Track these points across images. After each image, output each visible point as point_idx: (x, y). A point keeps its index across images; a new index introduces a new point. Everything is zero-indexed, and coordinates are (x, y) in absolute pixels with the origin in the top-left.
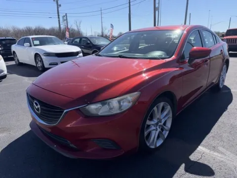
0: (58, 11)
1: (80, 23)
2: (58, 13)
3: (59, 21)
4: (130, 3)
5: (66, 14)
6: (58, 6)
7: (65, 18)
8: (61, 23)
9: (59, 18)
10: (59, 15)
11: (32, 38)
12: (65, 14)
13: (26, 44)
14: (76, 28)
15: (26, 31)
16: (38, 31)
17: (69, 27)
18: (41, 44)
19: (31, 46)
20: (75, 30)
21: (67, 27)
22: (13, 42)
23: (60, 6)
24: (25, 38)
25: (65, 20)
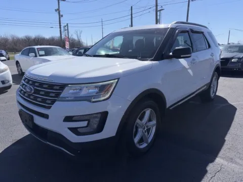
0: (60, 21)
1: (81, 33)
2: (60, 23)
4: (132, 15)
5: (67, 24)
6: (60, 16)
7: (66, 28)
9: (60, 28)
10: (60, 25)
12: (66, 24)
14: (75, 37)
16: (39, 41)
17: (70, 37)
19: (36, 56)
20: (75, 40)
21: (68, 38)
23: (62, 16)
24: (30, 48)
25: (66, 30)
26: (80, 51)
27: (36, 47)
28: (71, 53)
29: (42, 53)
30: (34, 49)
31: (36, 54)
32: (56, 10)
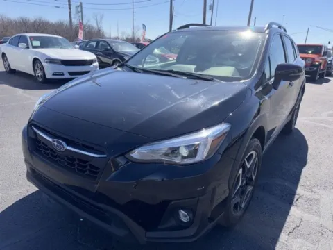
1: (101, 18)
2: (69, 1)
3: (70, 13)
5: (81, 3)
7: (79, 9)
8: (72, 16)
9: (70, 8)
10: (70, 5)
11: (30, 37)
12: (79, 4)
13: (20, 45)
15: (20, 23)
16: (39, 26)
17: (85, 23)
18: (42, 46)
19: (28, 48)
20: (93, 28)
21: (82, 24)
24: (20, 36)
25: (79, 12)
26: (92, 43)
27: (28, 35)
28: (77, 46)
29: (37, 43)
30: (25, 37)
31: (28, 45)
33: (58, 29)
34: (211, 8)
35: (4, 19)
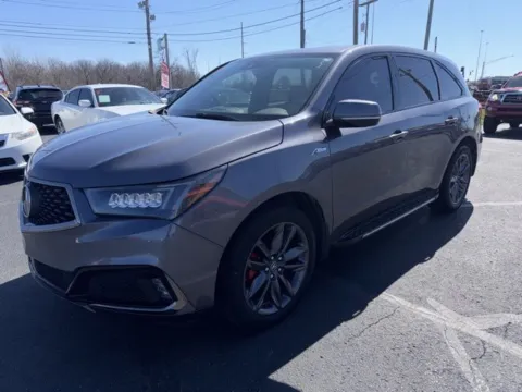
0: (148, 29)
1: (195, 54)
2: (149, 34)
3: (150, 50)
4: (302, 13)
5: (166, 35)
6: (150, 18)
7: (163, 43)
8: (154, 54)
9: (150, 43)
10: (149, 38)
11: (96, 90)
12: (162, 36)
13: (82, 102)
14: (184, 64)
15: (78, 69)
16: (105, 73)
17: (171, 63)
18: (113, 102)
19: (92, 106)
20: (183, 70)
21: (168, 65)
22: (54, 95)
23: (153, 18)
24: (81, 90)
25: (162, 48)
27: (93, 87)
28: (164, 100)
29: (105, 98)
30: (89, 91)
31: (92, 102)
32: (140, 5)
33: (131, 74)
34: (365, 27)
35: (57, 66)
